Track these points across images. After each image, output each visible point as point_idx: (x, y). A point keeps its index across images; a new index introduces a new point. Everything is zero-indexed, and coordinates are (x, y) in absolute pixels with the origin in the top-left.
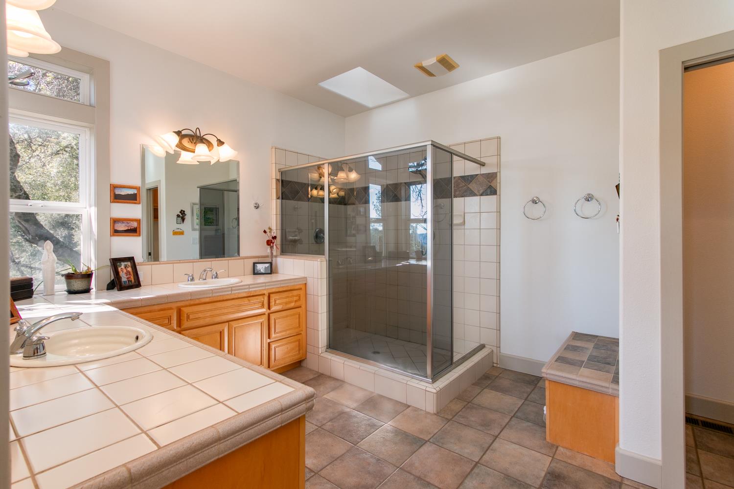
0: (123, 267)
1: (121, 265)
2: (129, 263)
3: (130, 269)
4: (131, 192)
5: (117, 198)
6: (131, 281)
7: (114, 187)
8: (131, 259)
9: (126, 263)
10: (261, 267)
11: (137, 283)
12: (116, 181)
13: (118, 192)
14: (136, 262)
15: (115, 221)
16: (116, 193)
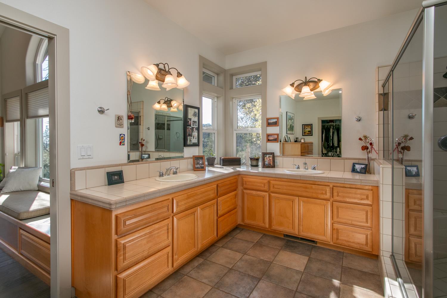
0: (267, 157)
1: (267, 156)
2: (271, 156)
3: (271, 158)
4: (275, 120)
5: (269, 124)
6: (270, 164)
7: (268, 119)
8: (273, 154)
9: (270, 155)
10: (358, 167)
11: (273, 166)
12: (269, 116)
13: (270, 121)
14: (275, 155)
15: (268, 135)
16: (269, 122)
